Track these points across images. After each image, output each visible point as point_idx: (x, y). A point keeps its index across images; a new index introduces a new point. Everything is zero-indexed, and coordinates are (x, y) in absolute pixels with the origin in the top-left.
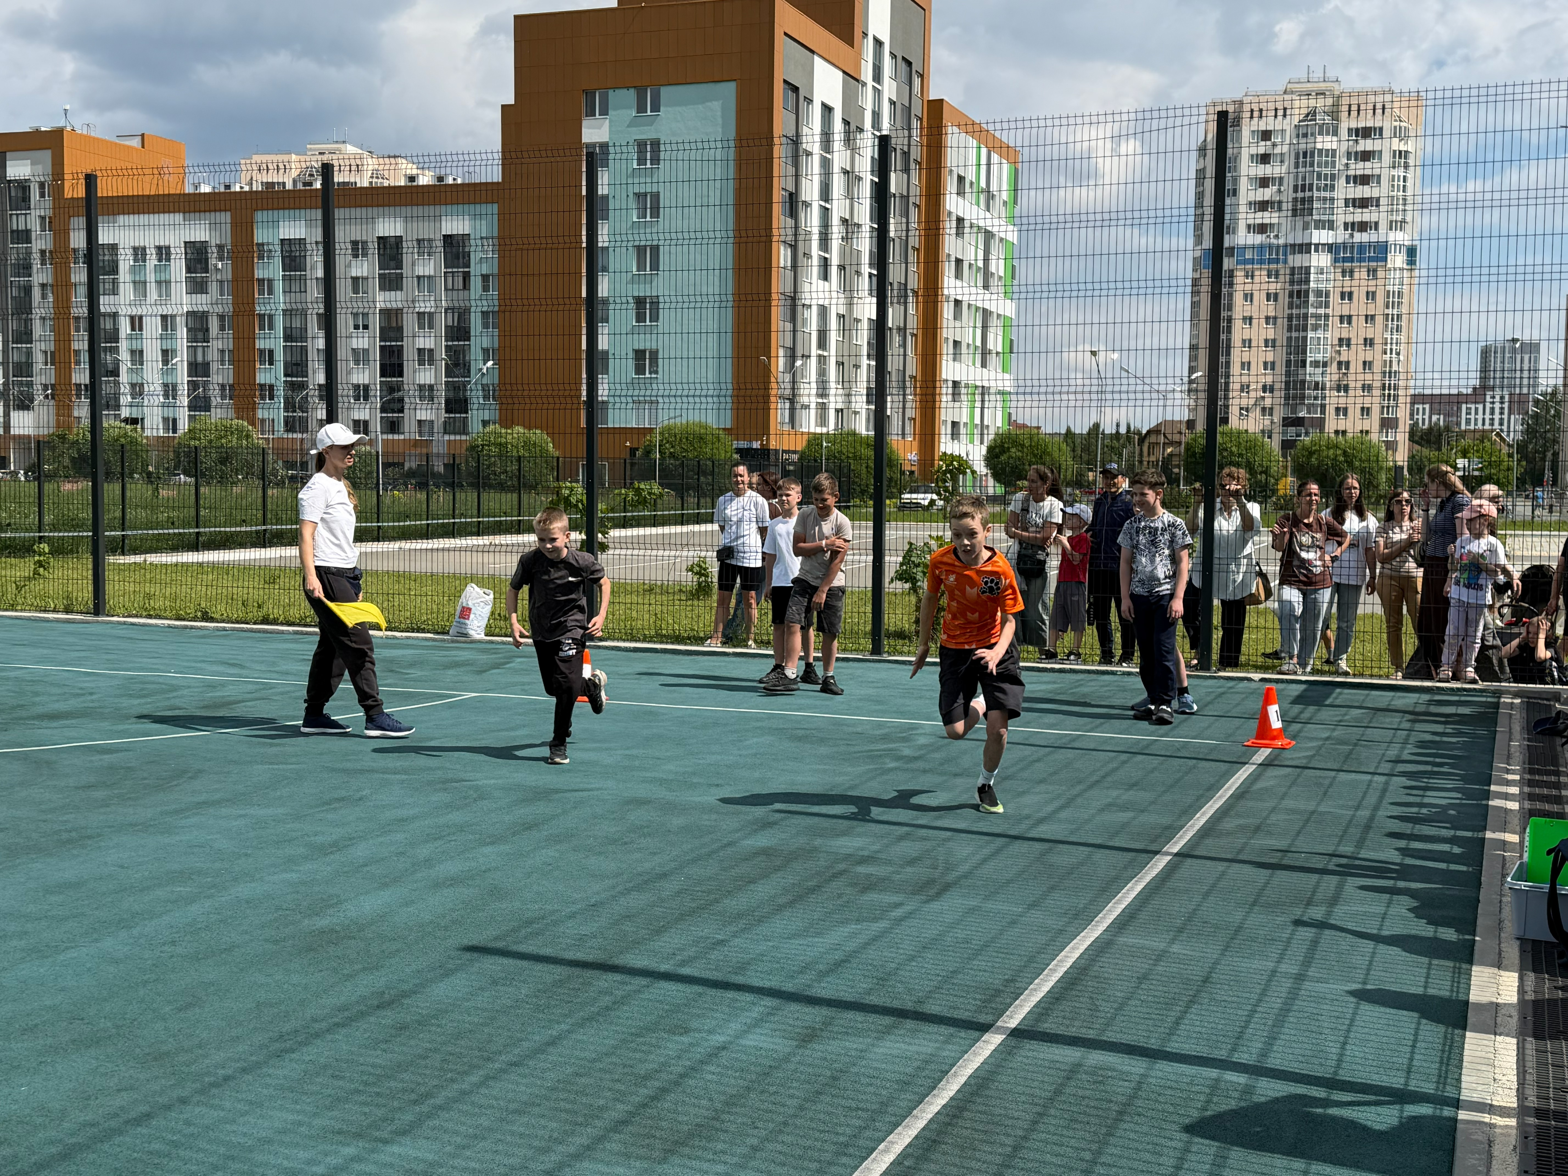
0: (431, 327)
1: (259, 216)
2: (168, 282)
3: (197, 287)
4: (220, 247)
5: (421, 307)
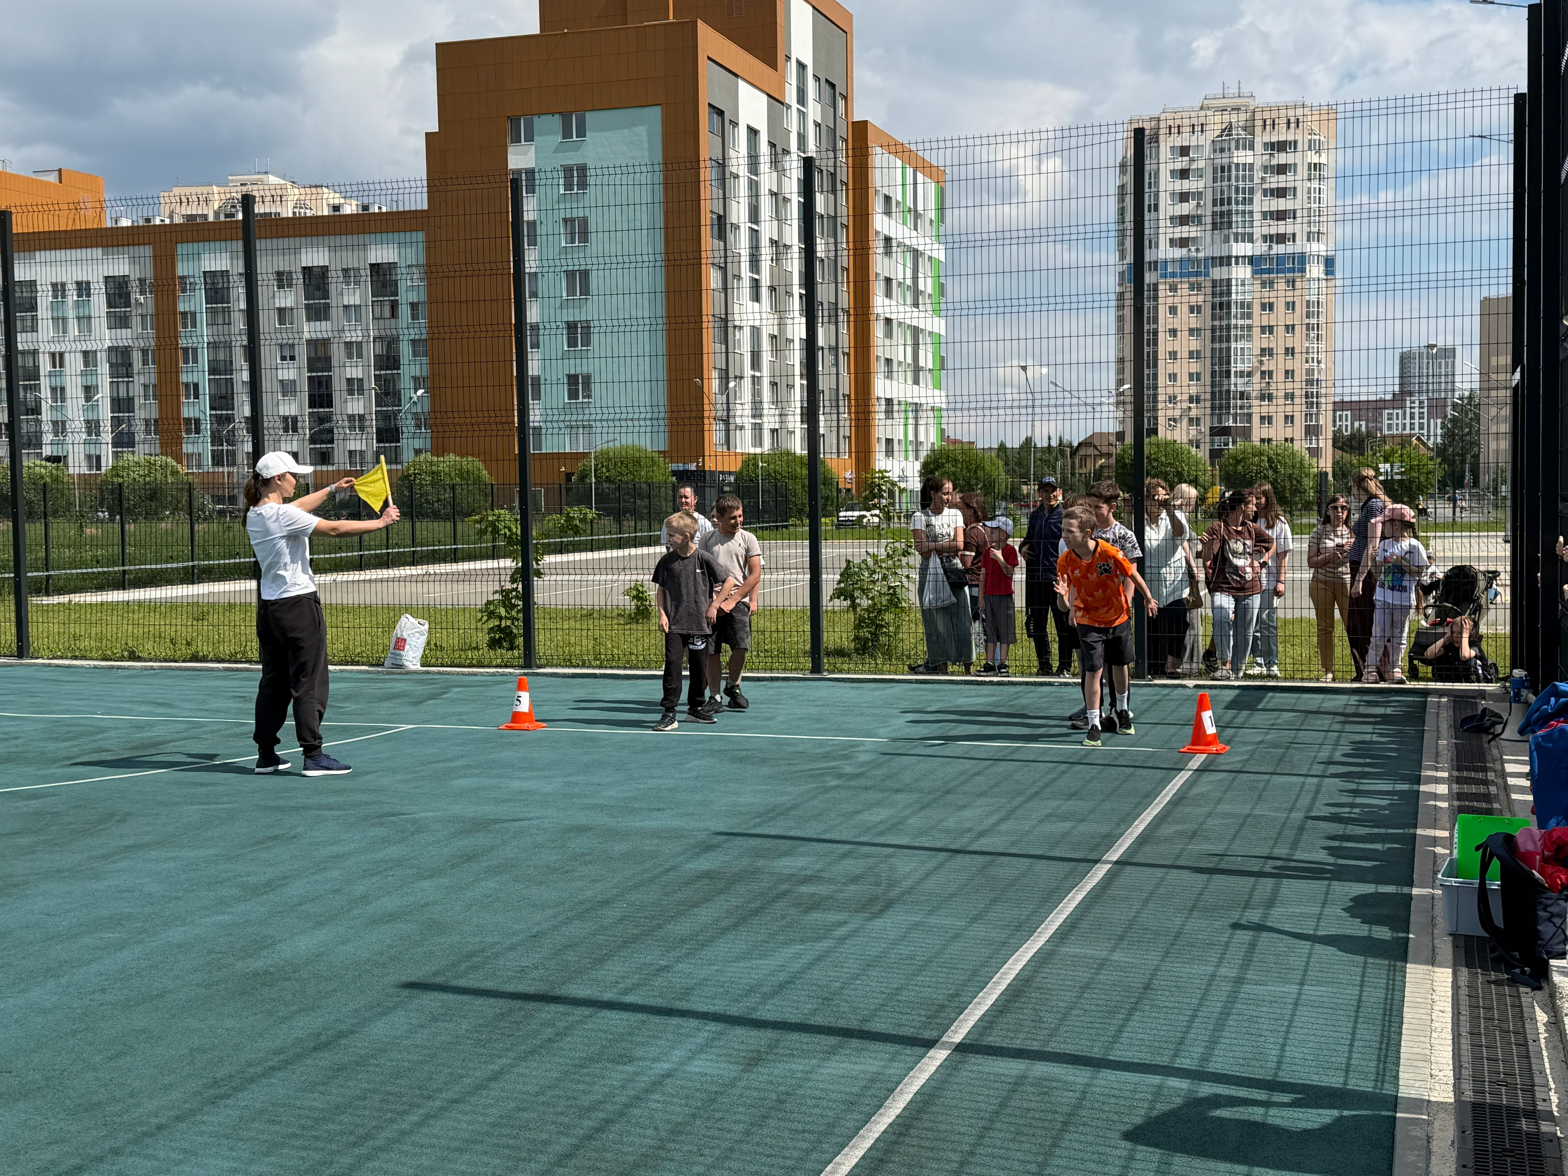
1: (182, 249)
3: (119, 321)
4: (142, 281)
5: (349, 337)
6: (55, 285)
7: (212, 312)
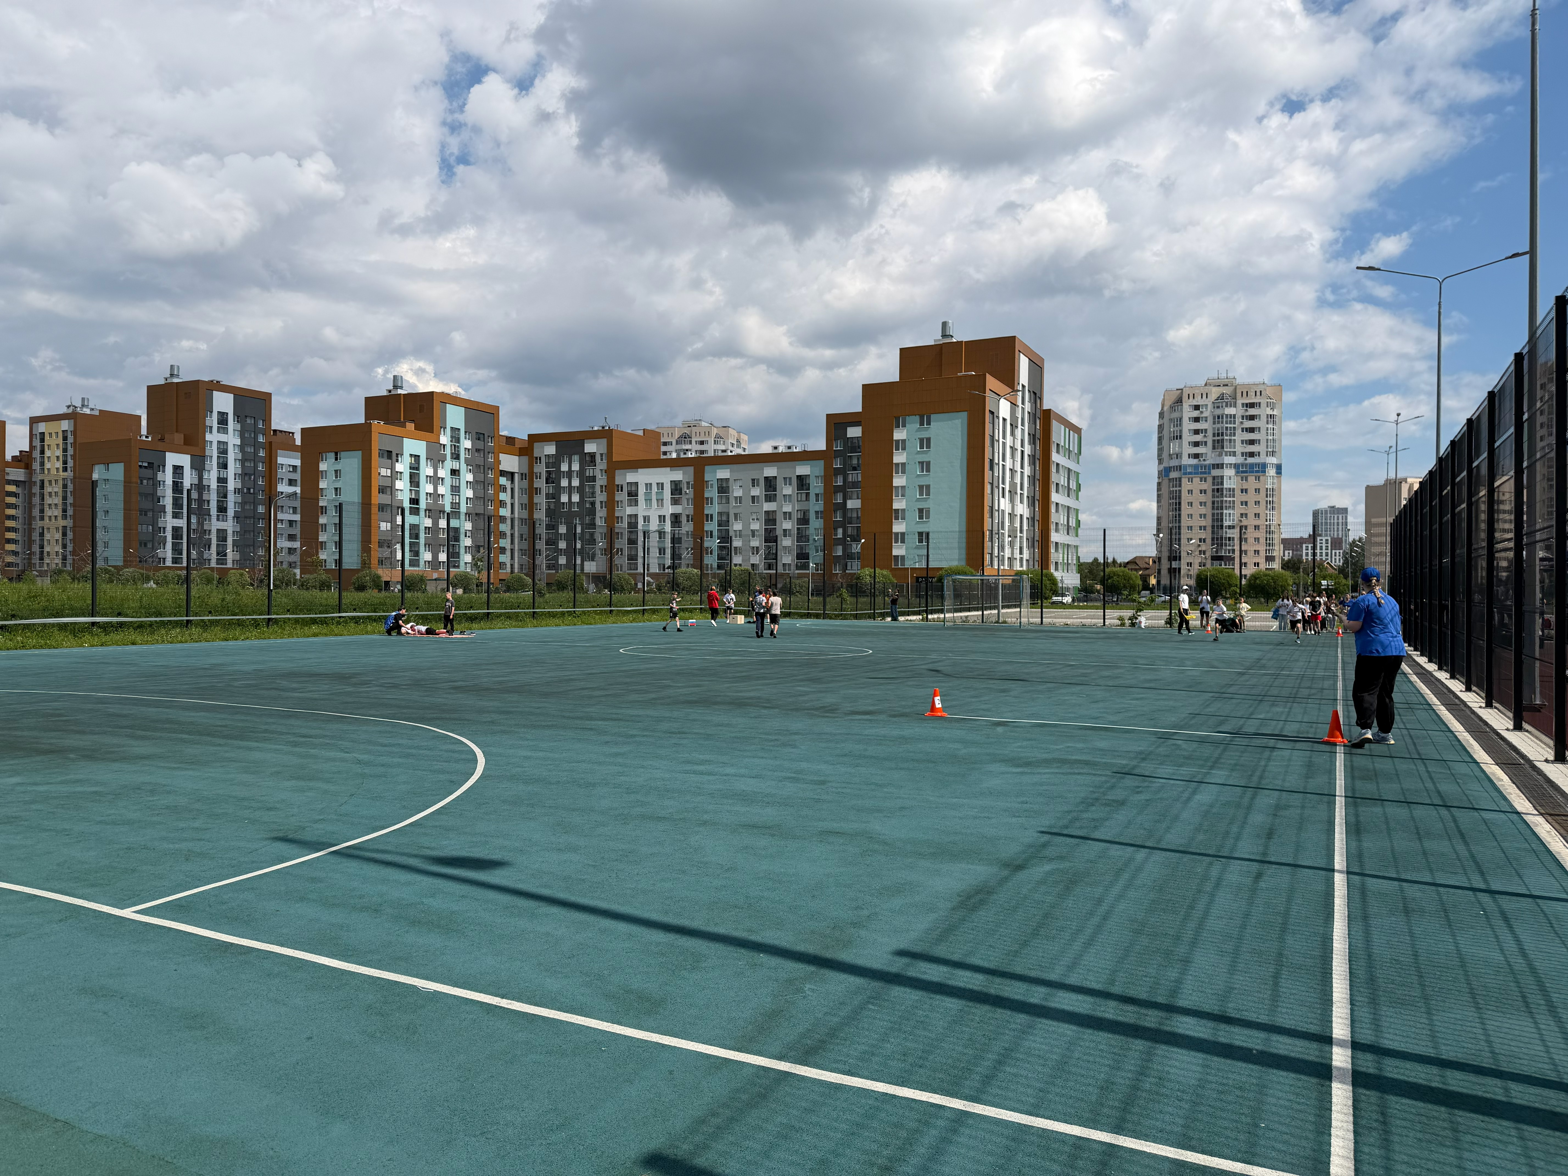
0: (790, 519)
1: (707, 468)
2: (662, 500)
3: (675, 502)
4: (688, 483)
5: (785, 509)
6: (646, 484)
7: (720, 497)
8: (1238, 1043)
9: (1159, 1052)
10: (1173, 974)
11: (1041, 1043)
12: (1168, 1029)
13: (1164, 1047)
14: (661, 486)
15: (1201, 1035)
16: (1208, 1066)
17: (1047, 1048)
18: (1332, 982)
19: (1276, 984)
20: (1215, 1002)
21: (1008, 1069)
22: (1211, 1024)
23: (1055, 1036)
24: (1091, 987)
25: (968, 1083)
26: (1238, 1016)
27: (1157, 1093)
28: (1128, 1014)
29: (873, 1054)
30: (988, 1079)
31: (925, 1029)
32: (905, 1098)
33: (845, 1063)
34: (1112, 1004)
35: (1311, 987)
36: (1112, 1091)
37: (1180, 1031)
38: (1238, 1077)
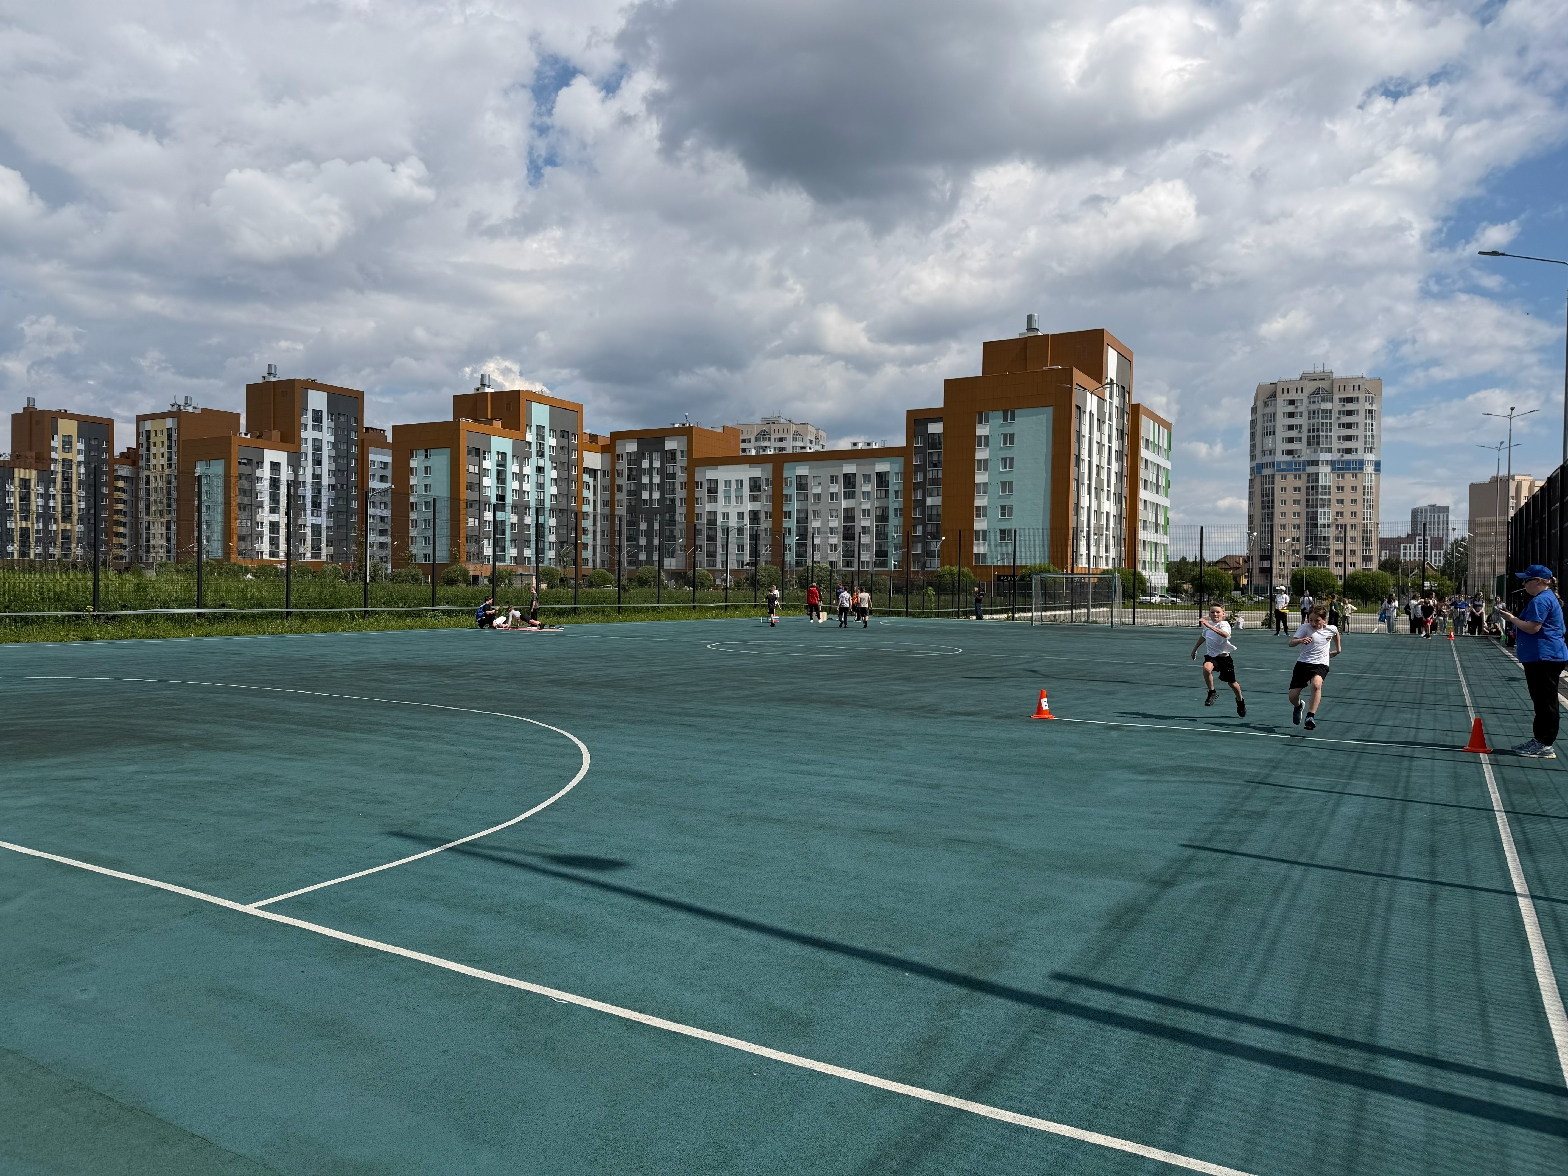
0: (869, 516)
1: (786, 465)
2: (741, 497)
3: (754, 499)
5: (864, 506)
6: (726, 481)
7: (799, 495)
8: (1460, 1092)
9: (1372, 1100)
10: (1365, 1008)
11: (1236, 1085)
12: (1375, 1072)
13: (1375, 1094)
14: (740, 483)
15: (1414, 1081)
16: (1432, 1119)
17: (1243, 1091)
18: (1548, 1023)
19: (1485, 1024)
20: (1421, 1043)
21: (1205, 1115)
22: (1422, 1068)
23: (1249, 1077)
24: (1276, 1021)
25: (1162, 1129)
26: (1451, 1060)
27: (1382, 1150)
28: (1326, 1054)
29: (1050, 1092)
30: (1185, 1126)
31: (1101, 1064)
32: (1096, 1145)
33: (1021, 1101)
34: (1305, 1041)
35: (1526, 1028)
36: (1329, 1145)
37: (1390, 1076)
38: (1470, 1134)
